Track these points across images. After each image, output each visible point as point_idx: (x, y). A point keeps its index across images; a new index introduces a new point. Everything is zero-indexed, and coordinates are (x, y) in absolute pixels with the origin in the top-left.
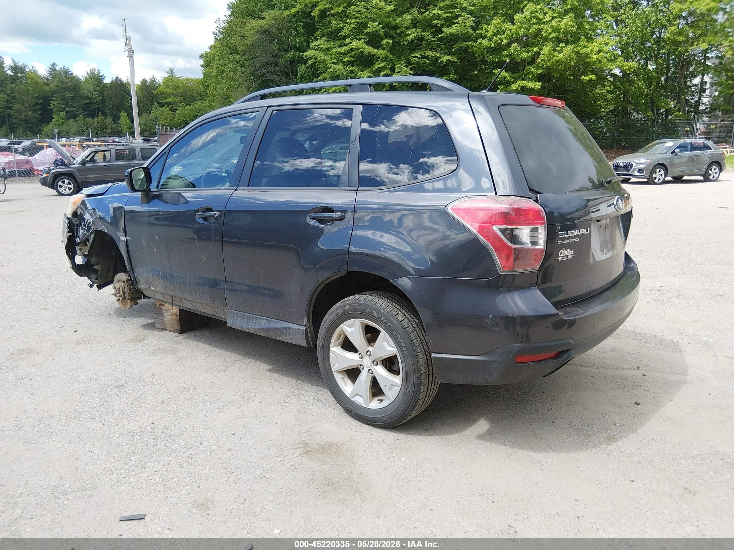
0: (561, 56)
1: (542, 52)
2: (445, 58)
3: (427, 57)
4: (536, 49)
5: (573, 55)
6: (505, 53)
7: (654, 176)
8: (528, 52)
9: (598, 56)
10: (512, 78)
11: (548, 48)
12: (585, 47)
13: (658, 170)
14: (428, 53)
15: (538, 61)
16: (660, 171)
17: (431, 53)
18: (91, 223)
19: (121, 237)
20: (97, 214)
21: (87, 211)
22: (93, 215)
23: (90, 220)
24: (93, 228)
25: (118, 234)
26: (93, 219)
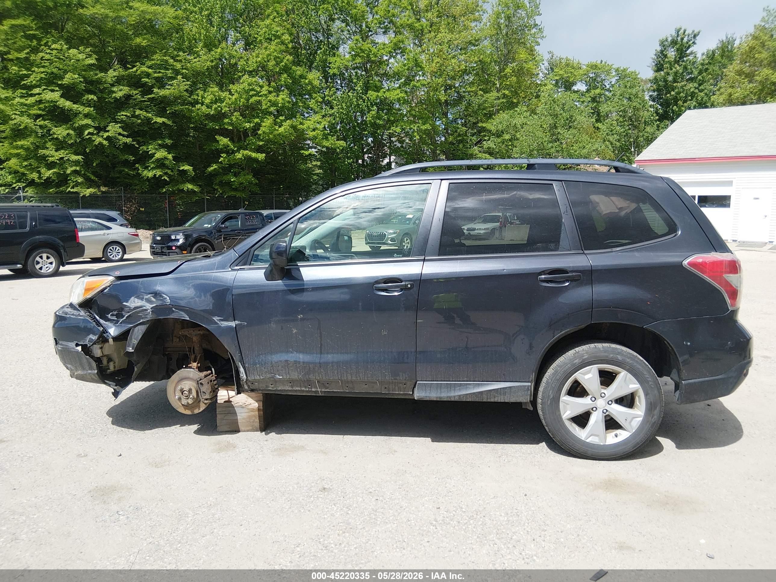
0: (281, 130)
1: (264, 124)
2: (160, 120)
3: (138, 117)
4: (256, 120)
5: (292, 131)
6: (226, 121)
7: (404, 244)
8: (250, 122)
9: (314, 133)
10: (235, 147)
11: (269, 121)
12: (301, 123)
13: (405, 239)
14: (138, 112)
15: (260, 132)
16: (407, 240)
17: (141, 112)
18: (149, 311)
19: (222, 322)
20: (166, 298)
21: (135, 296)
22: (153, 300)
23: (145, 306)
24: (151, 318)
25: (216, 319)
26: (155, 305)
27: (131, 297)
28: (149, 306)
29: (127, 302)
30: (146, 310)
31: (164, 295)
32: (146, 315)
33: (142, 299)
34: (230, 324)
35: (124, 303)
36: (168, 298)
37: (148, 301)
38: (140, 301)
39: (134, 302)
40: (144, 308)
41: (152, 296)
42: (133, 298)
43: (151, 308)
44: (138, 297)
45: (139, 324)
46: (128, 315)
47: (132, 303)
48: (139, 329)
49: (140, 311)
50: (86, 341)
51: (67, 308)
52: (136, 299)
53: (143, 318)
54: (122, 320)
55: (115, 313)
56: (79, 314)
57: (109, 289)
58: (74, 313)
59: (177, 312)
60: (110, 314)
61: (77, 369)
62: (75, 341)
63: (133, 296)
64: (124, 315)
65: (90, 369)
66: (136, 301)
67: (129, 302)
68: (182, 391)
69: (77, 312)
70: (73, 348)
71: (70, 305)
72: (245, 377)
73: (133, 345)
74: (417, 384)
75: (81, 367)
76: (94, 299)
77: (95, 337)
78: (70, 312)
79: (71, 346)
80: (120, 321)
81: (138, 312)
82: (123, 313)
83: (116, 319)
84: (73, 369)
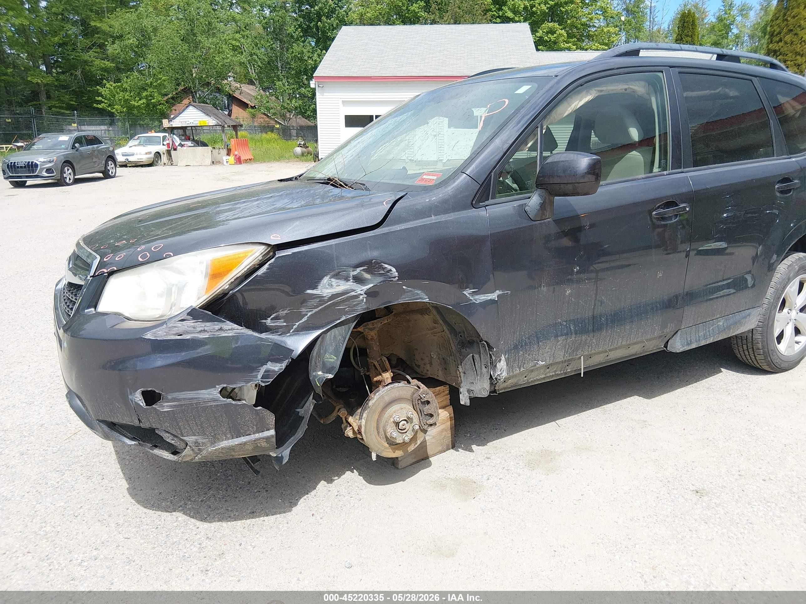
7: (64, 176)
13: (66, 169)
18: (361, 297)
19: (477, 297)
20: (391, 270)
21: (331, 274)
22: (367, 276)
23: (354, 291)
24: (364, 309)
25: (467, 292)
26: (372, 285)
27: (321, 279)
28: (361, 289)
29: (314, 287)
30: (357, 297)
31: (386, 266)
32: (355, 306)
33: (347, 279)
34: (490, 298)
35: (309, 291)
36: (394, 270)
37: (358, 280)
38: (342, 282)
39: (331, 285)
40: (353, 294)
41: (364, 270)
42: (326, 279)
43: (366, 292)
44: (337, 276)
45: (336, 326)
46: (314, 312)
47: (327, 288)
48: (335, 337)
49: (343, 301)
50: (255, 379)
51: (183, 320)
52: (333, 280)
53: (346, 313)
54: (297, 324)
55: (282, 313)
56: (221, 329)
57: (268, 269)
58: (206, 328)
59: (411, 291)
60: (272, 317)
61: (218, 439)
62: (219, 385)
63: (326, 275)
64: (304, 313)
65: (258, 431)
66: (333, 283)
67: (319, 287)
68: (397, 424)
69: (214, 325)
70: (215, 400)
71: (189, 314)
72: (505, 375)
73: (328, 365)
74: (679, 333)
75: (230, 432)
76: (231, 292)
77: (280, 365)
78: (192, 329)
79: (207, 396)
80: (295, 327)
81: (338, 304)
82: (303, 310)
83: (285, 324)
84: (202, 443)
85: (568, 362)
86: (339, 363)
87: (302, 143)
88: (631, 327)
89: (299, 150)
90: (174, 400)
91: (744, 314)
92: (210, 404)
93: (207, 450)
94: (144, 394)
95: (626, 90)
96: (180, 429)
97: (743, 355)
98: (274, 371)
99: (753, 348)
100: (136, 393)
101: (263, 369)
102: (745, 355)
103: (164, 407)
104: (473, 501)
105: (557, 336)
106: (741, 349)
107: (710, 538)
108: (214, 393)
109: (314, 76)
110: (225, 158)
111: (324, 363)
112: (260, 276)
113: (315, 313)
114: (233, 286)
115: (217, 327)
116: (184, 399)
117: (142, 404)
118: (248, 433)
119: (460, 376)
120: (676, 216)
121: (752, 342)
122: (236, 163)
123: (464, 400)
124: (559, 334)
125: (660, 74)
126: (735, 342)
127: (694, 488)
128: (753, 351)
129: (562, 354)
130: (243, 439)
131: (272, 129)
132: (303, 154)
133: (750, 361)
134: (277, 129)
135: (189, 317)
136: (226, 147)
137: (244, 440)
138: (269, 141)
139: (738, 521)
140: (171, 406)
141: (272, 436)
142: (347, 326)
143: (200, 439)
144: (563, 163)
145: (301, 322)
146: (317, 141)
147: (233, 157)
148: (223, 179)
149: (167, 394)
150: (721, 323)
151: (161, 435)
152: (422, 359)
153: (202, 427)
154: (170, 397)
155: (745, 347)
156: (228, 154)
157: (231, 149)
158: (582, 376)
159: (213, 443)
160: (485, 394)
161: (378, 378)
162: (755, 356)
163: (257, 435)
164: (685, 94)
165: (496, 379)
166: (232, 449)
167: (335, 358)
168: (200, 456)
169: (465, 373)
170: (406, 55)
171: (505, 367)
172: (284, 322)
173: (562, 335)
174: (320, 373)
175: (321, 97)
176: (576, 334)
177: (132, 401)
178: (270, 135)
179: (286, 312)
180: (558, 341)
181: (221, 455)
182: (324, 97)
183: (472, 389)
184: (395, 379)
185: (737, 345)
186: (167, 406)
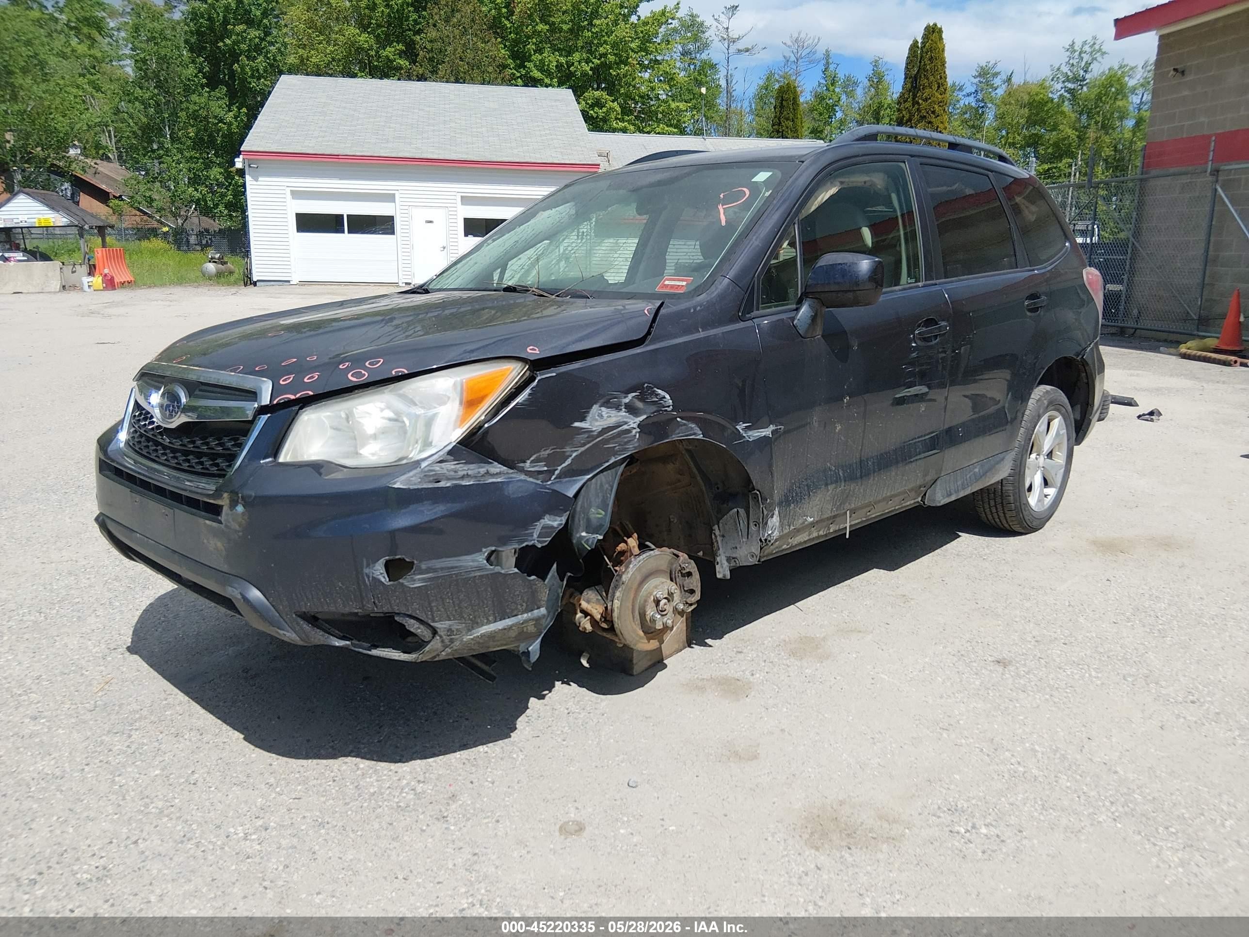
18: (634, 431)
19: (750, 433)
20: (664, 397)
21: (602, 401)
22: (639, 405)
23: (626, 423)
24: (635, 448)
25: (740, 427)
26: (644, 417)
27: (590, 407)
28: (633, 422)
29: (583, 419)
30: (628, 431)
31: (660, 391)
32: (626, 443)
33: (618, 408)
34: (763, 434)
35: (577, 424)
36: (668, 397)
37: (631, 409)
38: (613, 412)
39: (601, 416)
40: (625, 427)
41: (636, 397)
42: (595, 408)
43: (639, 426)
44: (607, 404)
45: (602, 471)
46: (579, 452)
47: (597, 420)
48: (601, 485)
49: (613, 437)
50: (530, 538)
51: (441, 462)
52: (603, 409)
53: (615, 454)
54: (560, 468)
55: (544, 453)
56: (487, 473)
57: (530, 395)
58: (470, 472)
59: (685, 425)
60: (532, 458)
61: (477, 623)
62: (486, 547)
63: (595, 403)
64: (568, 454)
65: (527, 610)
66: (603, 413)
67: (588, 418)
68: (657, 602)
69: (480, 467)
70: (480, 569)
71: (450, 453)
72: (776, 534)
73: (594, 522)
74: (938, 482)
75: (494, 614)
76: (486, 425)
77: (559, 519)
78: (452, 473)
79: (471, 564)
80: (557, 472)
81: (606, 441)
82: (568, 449)
83: (546, 469)
84: (457, 630)
85: (833, 519)
86: (608, 519)
87: (217, 256)
88: (896, 474)
89: (211, 267)
90: (428, 571)
91: (997, 458)
92: (473, 575)
93: (462, 641)
94: (387, 565)
95: (865, 182)
96: (431, 611)
97: (988, 513)
98: (552, 527)
99: (1002, 503)
100: (377, 564)
101: (539, 525)
102: (992, 513)
103: (415, 581)
104: (747, 699)
105: (827, 485)
106: (987, 506)
107: (1035, 705)
108: (480, 558)
109: (242, 149)
110: (86, 280)
111: (588, 520)
112: (522, 404)
113: (581, 453)
114: (489, 416)
115: (483, 471)
116: (442, 569)
117: (383, 580)
118: (515, 613)
119: (717, 541)
120: (936, 337)
121: (1002, 496)
122: (105, 289)
123: (723, 571)
124: (829, 482)
125: (902, 165)
126: (980, 497)
127: (993, 659)
128: (1003, 506)
129: (830, 507)
130: (508, 622)
131: (153, 233)
132: (219, 275)
133: (997, 520)
134: (165, 233)
135: (449, 457)
136: (86, 261)
137: (510, 623)
138: (154, 253)
139: (1056, 686)
140: (423, 580)
141: (544, 616)
142: (613, 470)
143: (455, 625)
144: (840, 266)
145: (564, 465)
146: (247, 254)
147: (101, 278)
148: (92, 313)
149: (420, 561)
150: (977, 470)
151: (404, 622)
152: (657, 526)
153: (460, 608)
154: (424, 566)
155: (992, 503)
156: (91, 273)
157: (94, 266)
158: (847, 537)
159: (469, 630)
160: (753, 561)
161: (622, 546)
162: (1004, 513)
163: (525, 615)
164: (930, 190)
165: (766, 540)
166: (492, 636)
167: (603, 513)
168: (448, 650)
169: (723, 536)
170: (392, 125)
171: (777, 524)
172: (545, 466)
173: (832, 483)
174: (584, 534)
175: (255, 183)
176: (845, 481)
177: (368, 577)
178: (157, 243)
179: (548, 452)
180: (828, 491)
181: (476, 647)
182: (258, 183)
183: (734, 556)
184: (643, 547)
185: (982, 501)
186: (419, 580)
